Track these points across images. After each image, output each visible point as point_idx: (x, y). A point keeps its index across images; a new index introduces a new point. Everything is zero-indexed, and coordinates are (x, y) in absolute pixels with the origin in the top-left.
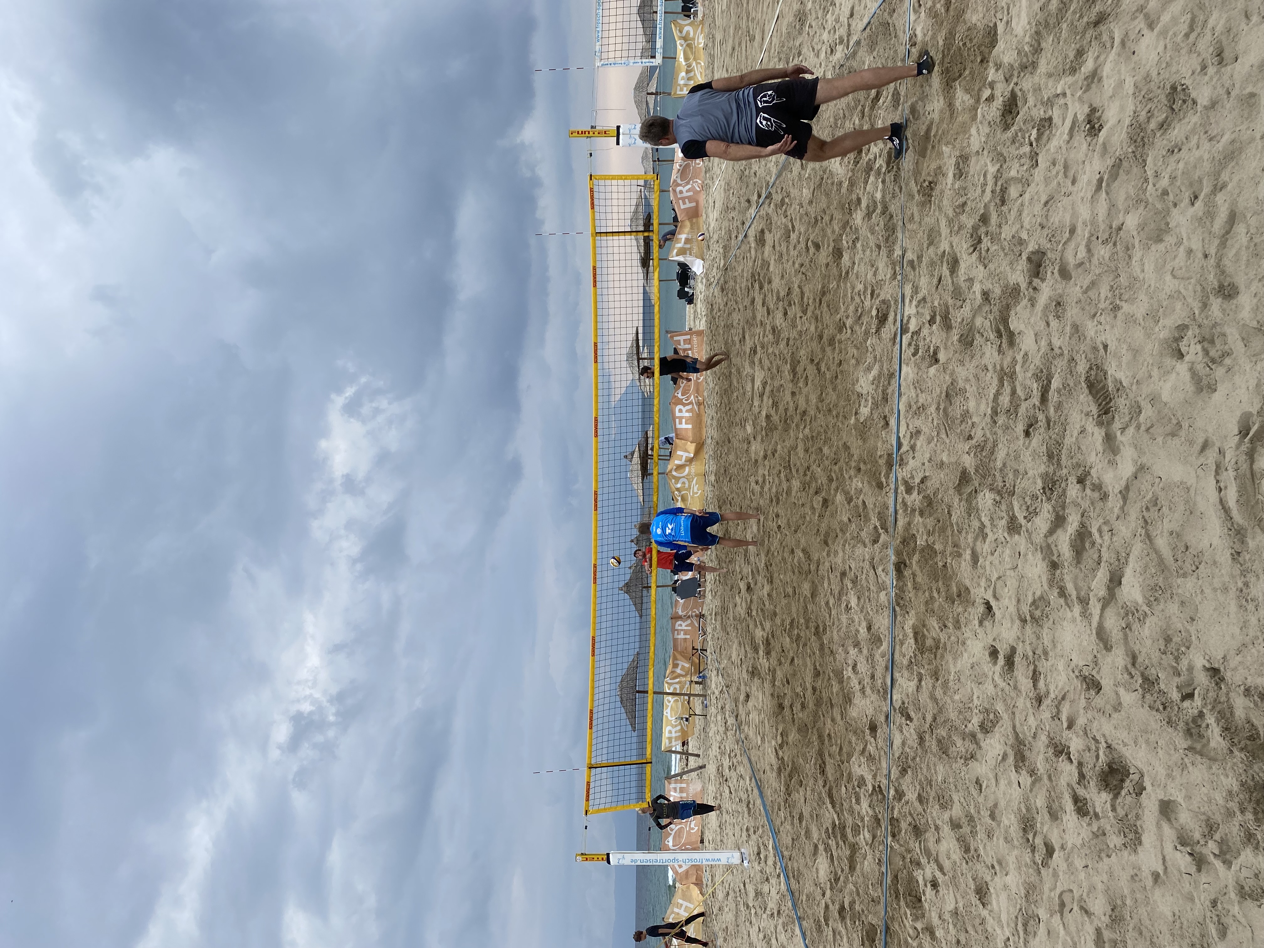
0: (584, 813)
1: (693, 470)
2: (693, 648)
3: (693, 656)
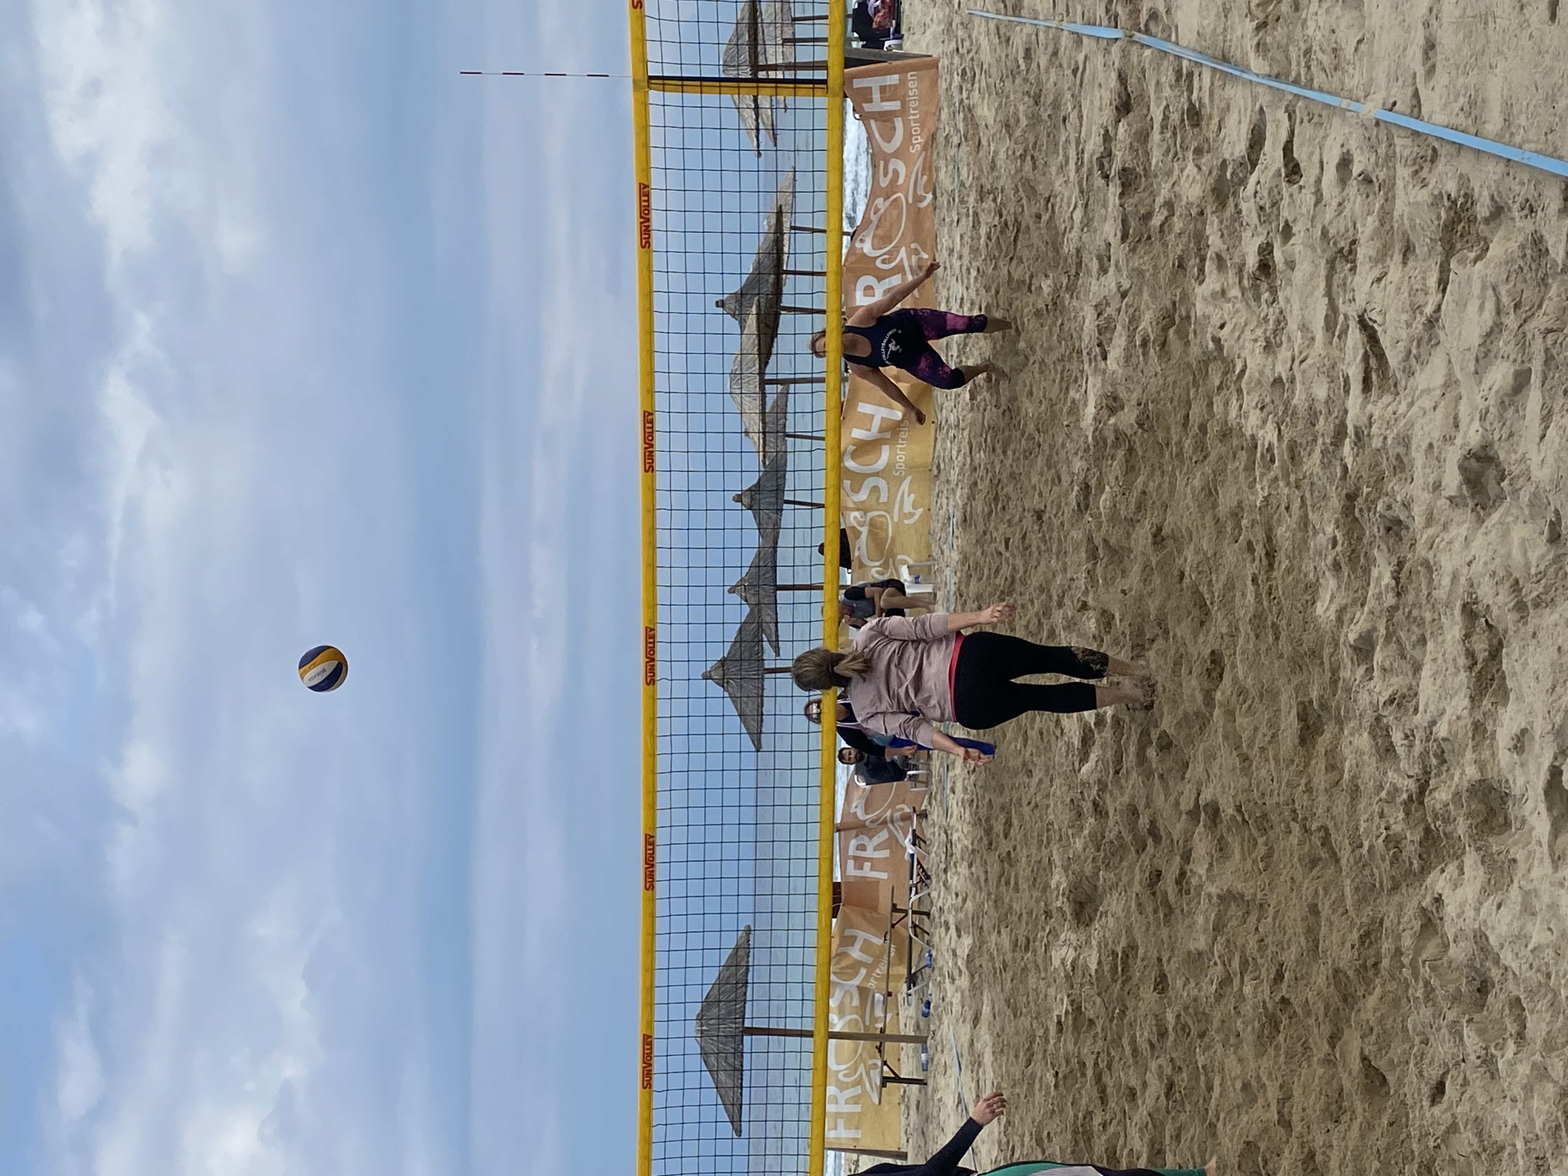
2: (894, 906)
3: (893, 926)
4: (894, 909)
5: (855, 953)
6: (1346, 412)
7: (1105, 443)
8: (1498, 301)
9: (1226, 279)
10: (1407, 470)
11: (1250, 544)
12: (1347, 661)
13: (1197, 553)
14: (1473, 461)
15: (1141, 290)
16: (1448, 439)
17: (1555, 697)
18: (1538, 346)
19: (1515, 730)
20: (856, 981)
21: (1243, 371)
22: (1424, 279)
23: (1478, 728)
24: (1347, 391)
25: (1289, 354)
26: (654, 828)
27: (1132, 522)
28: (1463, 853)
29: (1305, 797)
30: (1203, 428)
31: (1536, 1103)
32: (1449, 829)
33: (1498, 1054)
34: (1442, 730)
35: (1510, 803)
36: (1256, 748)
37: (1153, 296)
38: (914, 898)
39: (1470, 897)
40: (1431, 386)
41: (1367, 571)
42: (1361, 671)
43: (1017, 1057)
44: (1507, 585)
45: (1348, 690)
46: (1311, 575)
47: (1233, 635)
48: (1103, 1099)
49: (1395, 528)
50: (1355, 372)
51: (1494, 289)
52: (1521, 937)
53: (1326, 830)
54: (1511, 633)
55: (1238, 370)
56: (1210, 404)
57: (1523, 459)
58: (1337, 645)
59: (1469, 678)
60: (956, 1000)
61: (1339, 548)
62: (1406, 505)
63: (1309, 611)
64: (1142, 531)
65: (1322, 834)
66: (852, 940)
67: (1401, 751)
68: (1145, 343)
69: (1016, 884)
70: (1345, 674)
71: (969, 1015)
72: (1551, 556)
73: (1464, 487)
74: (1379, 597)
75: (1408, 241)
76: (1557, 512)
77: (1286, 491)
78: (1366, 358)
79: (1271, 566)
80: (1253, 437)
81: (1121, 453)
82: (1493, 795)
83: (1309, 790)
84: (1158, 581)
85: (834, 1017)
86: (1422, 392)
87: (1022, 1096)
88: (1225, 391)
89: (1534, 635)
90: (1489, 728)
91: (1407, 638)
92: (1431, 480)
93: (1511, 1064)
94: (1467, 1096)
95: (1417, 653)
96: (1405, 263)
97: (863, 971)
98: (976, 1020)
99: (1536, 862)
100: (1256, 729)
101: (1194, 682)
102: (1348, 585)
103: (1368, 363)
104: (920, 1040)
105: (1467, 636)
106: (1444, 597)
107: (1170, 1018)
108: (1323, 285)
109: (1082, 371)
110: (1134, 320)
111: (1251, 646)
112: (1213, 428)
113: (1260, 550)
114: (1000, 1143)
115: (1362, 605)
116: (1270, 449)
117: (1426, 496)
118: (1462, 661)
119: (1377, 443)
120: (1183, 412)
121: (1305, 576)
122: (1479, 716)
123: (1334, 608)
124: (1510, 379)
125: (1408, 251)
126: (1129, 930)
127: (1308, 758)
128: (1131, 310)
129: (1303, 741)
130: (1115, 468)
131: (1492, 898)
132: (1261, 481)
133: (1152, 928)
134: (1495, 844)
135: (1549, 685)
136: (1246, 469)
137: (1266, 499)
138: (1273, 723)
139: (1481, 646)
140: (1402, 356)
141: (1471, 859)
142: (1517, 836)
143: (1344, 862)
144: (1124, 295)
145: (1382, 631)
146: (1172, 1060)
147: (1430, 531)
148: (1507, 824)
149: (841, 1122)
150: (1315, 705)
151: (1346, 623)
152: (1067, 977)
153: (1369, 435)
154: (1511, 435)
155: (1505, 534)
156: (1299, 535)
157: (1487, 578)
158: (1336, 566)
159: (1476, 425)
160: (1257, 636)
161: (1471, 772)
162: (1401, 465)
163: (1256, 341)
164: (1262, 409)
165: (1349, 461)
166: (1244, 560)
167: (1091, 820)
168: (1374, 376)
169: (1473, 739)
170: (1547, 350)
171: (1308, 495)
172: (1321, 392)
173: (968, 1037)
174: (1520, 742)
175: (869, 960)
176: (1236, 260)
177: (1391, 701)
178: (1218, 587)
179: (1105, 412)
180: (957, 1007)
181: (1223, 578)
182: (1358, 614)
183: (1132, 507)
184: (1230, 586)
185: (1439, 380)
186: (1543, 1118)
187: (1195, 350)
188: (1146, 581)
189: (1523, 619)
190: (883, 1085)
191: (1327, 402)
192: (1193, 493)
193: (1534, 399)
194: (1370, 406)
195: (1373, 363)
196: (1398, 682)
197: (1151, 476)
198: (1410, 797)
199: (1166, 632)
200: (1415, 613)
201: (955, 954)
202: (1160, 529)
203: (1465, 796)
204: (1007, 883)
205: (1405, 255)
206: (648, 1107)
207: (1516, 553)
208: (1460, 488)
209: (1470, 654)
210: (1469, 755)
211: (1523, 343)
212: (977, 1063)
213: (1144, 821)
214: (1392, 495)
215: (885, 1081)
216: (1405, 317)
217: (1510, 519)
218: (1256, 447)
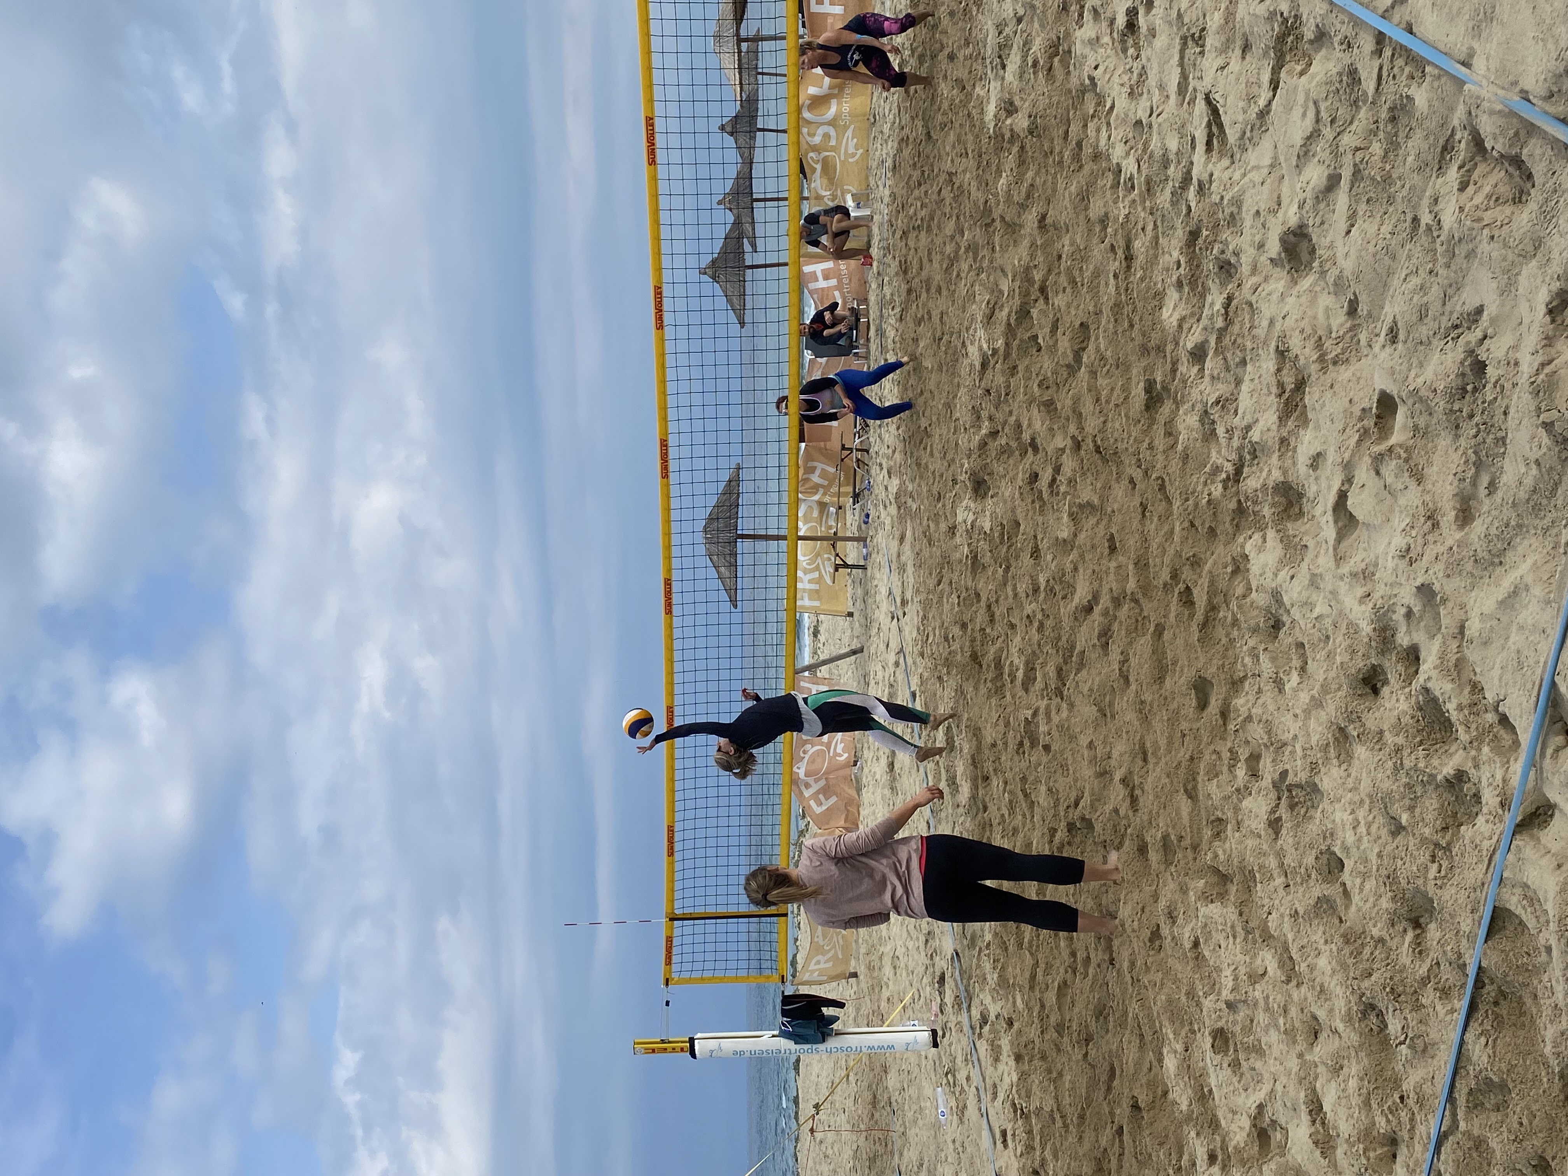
0: (663, 981)
1: (846, 108)
2: (843, 446)
3: (842, 460)
4: (843, 448)
5: (816, 478)
6: (1192, 163)
7: (1003, 137)
8: (1318, 112)
9: (1100, 28)
10: (1239, 224)
11: (1113, 247)
12: (1185, 360)
13: (1071, 245)
14: (1291, 236)
15: (1032, 18)
16: (1274, 212)
17: (1345, 437)
18: (1348, 161)
19: (1313, 452)
20: (816, 497)
21: (1112, 107)
22: (1259, 74)
23: (1283, 441)
24: (1193, 148)
25: (1148, 104)
26: (667, 434)
27: (1023, 207)
28: (1266, 527)
29: (1148, 452)
30: (1079, 145)
31: (1312, 723)
32: (1257, 509)
33: (1285, 678)
34: (1255, 435)
35: (1305, 500)
36: (1112, 405)
37: (1042, 26)
38: (857, 441)
39: (1270, 562)
40: (1261, 164)
41: (1203, 296)
42: (1195, 370)
43: (931, 574)
44: (1313, 341)
45: (1185, 382)
46: (1159, 286)
47: (1098, 313)
48: (992, 621)
49: (1226, 267)
50: (1201, 136)
51: (1315, 103)
52: (1308, 605)
53: (1163, 480)
54: (1313, 378)
55: (1108, 106)
56: (1085, 126)
57: (1331, 247)
58: (1177, 344)
59: (1279, 404)
60: (888, 521)
61: (1182, 270)
62: (1236, 254)
63: (1157, 314)
64: (1030, 217)
65: (1160, 482)
66: (812, 470)
67: (1223, 441)
68: (1035, 64)
69: (932, 451)
70: (1183, 368)
71: (897, 535)
72: (1348, 325)
73: (1283, 255)
74: (1211, 318)
75: (1247, 40)
76: (1355, 294)
77: (1142, 214)
78: (1209, 125)
79: (1129, 267)
80: (1118, 164)
81: (1015, 149)
82: (1291, 492)
83: (1151, 447)
84: (1041, 259)
85: (800, 524)
86: (1253, 168)
87: (935, 601)
88: (1096, 120)
89: (1332, 386)
90: (1292, 444)
91: (1233, 358)
92: (1258, 238)
93: (1295, 690)
94: (1260, 701)
95: (1239, 370)
96: (1243, 58)
97: (821, 491)
98: (902, 539)
99: (1322, 551)
100: (1112, 389)
101: (1067, 344)
102: (1188, 299)
103: (1210, 129)
104: (861, 539)
105: (1279, 370)
106: (1263, 336)
107: (1042, 580)
108: (1177, 57)
109: (986, 74)
110: (1027, 43)
111: (1111, 326)
112: (1087, 150)
113: (1120, 253)
114: (918, 629)
115: (1198, 321)
116: (1131, 178)
117: (1252, 251)
118: (1274, 390)
119: (1216, 198)
120: (1065, 128)
121: (1155, 284)
122: (1285, 434)
123: (1176, 316)
124: (1324, 181)
125: (1246, 48)
126: (1013, 510)
127: (1152, 421)
128: (1025, 35)
129: (1148, 407)
130: (1010, 161)
131: (1287, 568)
132: (1123, 201)
133: (1030, 514)
134: (1291, 528)
135: (1341, 427)
136: (1112, 187)
137: (1127, 216)
138: (1126, 389)
139: (1289, 381)
140: (1238, 135)
141: (1271, 534)
142: (1308, 526)
143: (1175, 507)
144: (1019, 20)
145: (1213, 343)
146: (1043, 610)
147: (1254, 280)
148: (1301, 514)
149: (806, 595)
150: (1159, 386)
151: (1185, 331)
152: (967, 531)
153: (1209, 189)
154: (1322, 223)
155: (1313, 301)
156: (1151, 252)
157: (1297, 332)
158: (1179, 284)
159: (1294, 208)
160: (1116, 321)
161: (1277, 475)
162: (1233, 220)
163: (1122, 85)
164: (1126, 143)
165: (1193, 205)
166: (1108, 258)
167: (987, 423)
168: (1215, 141)
169: (1279, 450)
170: (1355, 165)
171: (1159, 223)
172: (1173, 144)
173: (896, 549)
174: (1316, 461)
175: (826, 483)
176: (1109, 14)
177: (1217, 402)
178: (1088, 274)
179: (1003, 114)
180: (888, 527)
181: (1091, 267)
182: (1195, 326)
183: (1023, 195)
184: (1096, 274)
185: (1267, 161)
186: (1317, 736)
187: (1074, 81)
188: (1032, 256)
189: (1324, 369)
190: (836, 570)
191: (1177, 154)
192: (1070, 197)
193: (1342, 199)
194: (1210, 165)
195: (1215, 129)
196: (1222, 389)
197: (1038, 173)
198: (1228, 478)
199: (1047, 299)
200: (1239, 341)
201: (886, 488)
202: (1044, 217)
203: (1270, 491)
204: (925, 449)
205: (1243, 51)
206: (670, 627)
207: (1321, 316)
208: (1280, 254)
209: (1281, 385)
210: (1274, 459)
211: (1336, 153)
212: (902, 569)
213: (1026, 437)
214: (1226, 243)
215: (837, 568)
216: (1241, 104)
217: (1318, 289)
218: (1120, 171)
